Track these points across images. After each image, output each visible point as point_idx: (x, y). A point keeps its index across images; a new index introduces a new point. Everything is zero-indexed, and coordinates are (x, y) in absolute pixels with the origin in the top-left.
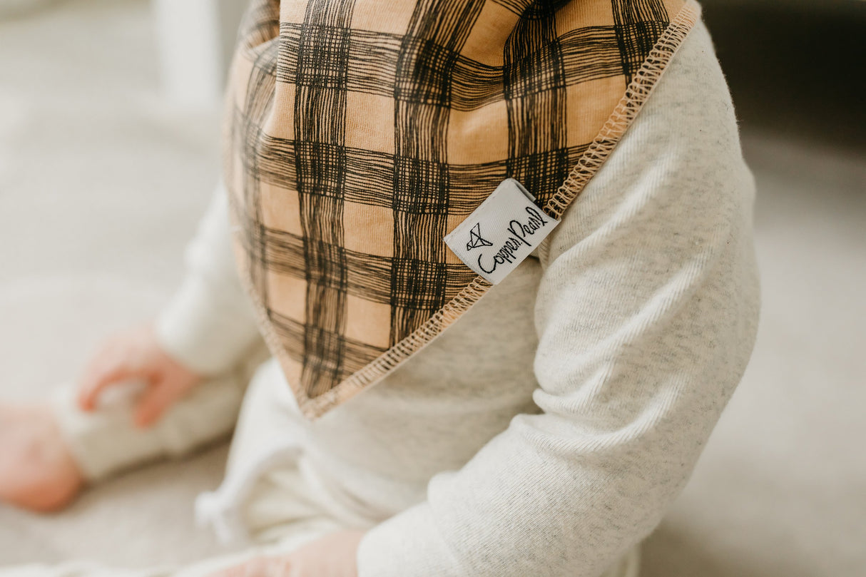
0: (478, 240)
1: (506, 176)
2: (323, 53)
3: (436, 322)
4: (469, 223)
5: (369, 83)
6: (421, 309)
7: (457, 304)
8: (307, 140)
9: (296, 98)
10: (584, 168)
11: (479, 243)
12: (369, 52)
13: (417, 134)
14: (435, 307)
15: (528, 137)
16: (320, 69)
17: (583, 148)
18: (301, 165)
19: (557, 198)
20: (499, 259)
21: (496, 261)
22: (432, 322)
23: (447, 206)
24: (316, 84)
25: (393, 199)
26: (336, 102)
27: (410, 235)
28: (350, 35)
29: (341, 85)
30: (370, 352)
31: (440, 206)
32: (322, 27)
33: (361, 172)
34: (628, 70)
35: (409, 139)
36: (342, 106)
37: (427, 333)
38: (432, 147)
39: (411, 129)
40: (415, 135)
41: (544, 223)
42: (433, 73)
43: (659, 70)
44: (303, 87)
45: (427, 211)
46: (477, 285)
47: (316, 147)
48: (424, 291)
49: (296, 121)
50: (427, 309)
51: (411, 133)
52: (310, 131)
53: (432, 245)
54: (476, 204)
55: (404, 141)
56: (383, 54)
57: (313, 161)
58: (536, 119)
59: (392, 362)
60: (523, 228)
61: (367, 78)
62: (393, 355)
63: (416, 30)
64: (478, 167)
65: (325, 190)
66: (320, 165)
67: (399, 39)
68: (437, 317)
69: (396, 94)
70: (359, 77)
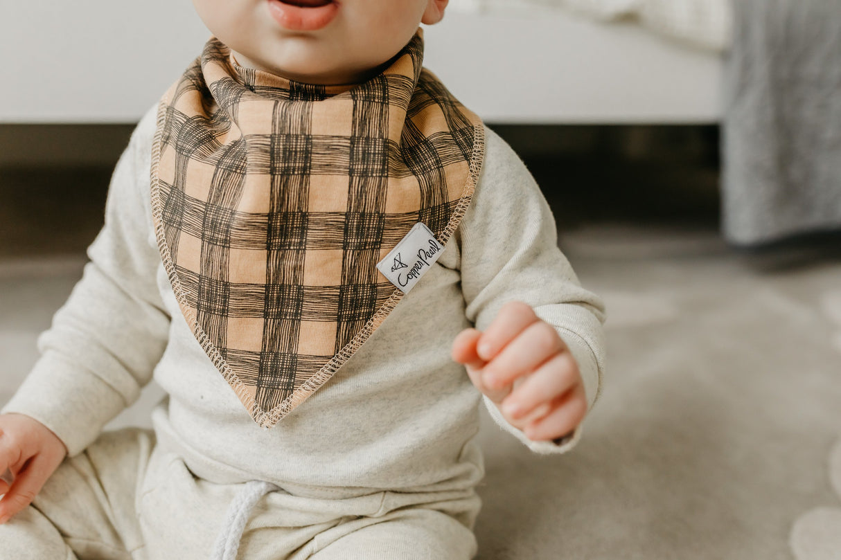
0: (399, 264)
1: (418, 221)
2: (290, 152)
3: (369, 327)
4: (394, 254)
5: (328, 168)
6: (359, 320)
7: (382, 312)
8: (280, 212)
9: (272, 184)
10: (458, 214)
11: (400, 266)
12: (328, 149)
13: (366, 196)
14: (369, 316)
15: (430, 196)
16: (288, 162)
17: (456, 202)
18: (271, 231)
19: (445, 233)
20: (410, 276)
21: (408, 277)
22: (366, 328)
23: (381, 242)
24: (286, 173)
25: (343, 243)
26: (301, 183)
27: (354, 266)
28: (311, 139)
29: (305, 172)
30: (319, 361)
31: (376, 243)
32: (288, 136)
33: (320, 228)
34: (467, 157)
35: (359, 200)
36: (306, 185)
37: (363, 337)
38: (376, 203)
39: (362, 193)
40: (364, 197)
41: (438, 249)
42: (374, 156)
43: (481, 156)
44: (276, 176)
45: (367, 247)
46: (396, 296)
47: (285, 216)
48: (361, 306)
49: (272, 199)
50: (363, 319)
51: (361, 196)
52: (282, 206)
53: (369, 271)
54: (398, 240)
55: (355, 202)
56: (338, 149)
57: (282, 226)
58: (433, 185)
59: (337, 365)
60: (426, 254)
61: (327, 165)
62: (337, 360)
63: (357, 132)
64: (403, 215)
65: (290, 246)
66: (287, 228)
67: (348, 139)
68: (369, 324)
69: (351, 173)
70: (320, 166)
